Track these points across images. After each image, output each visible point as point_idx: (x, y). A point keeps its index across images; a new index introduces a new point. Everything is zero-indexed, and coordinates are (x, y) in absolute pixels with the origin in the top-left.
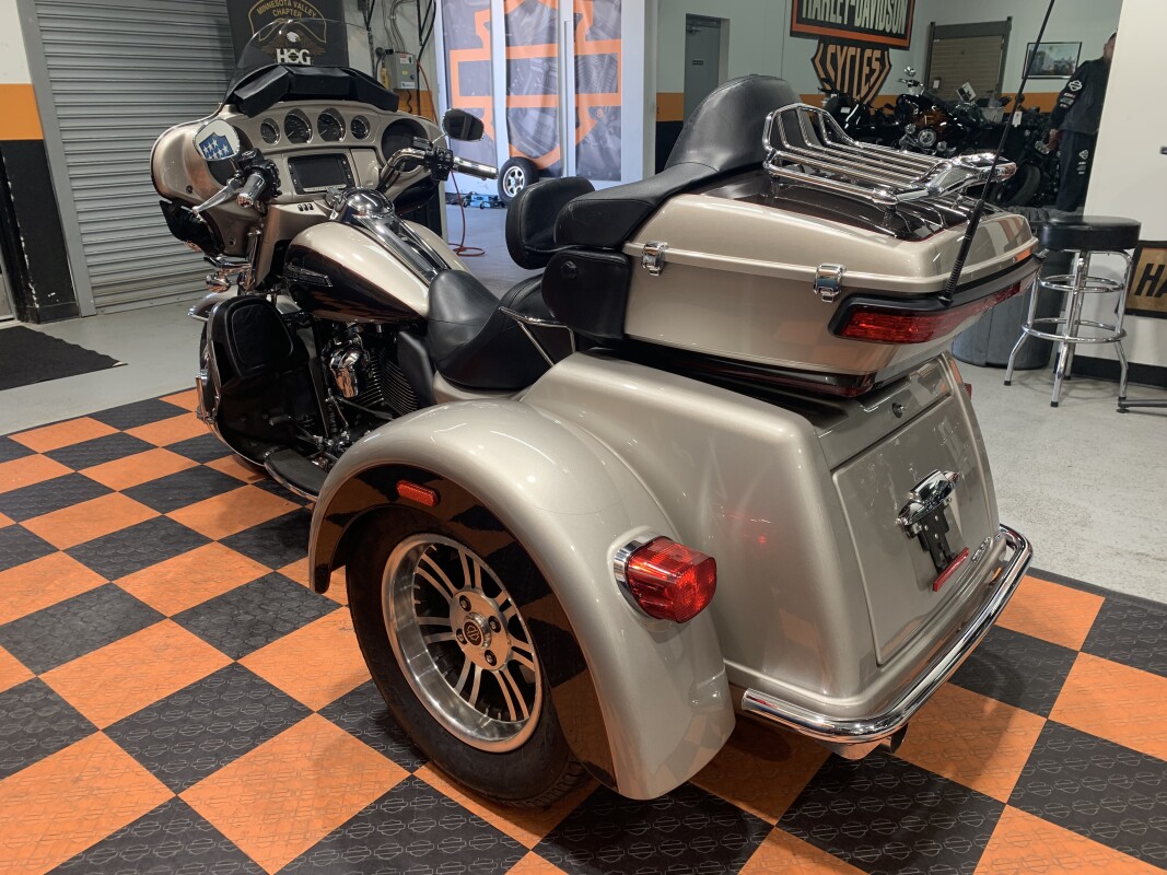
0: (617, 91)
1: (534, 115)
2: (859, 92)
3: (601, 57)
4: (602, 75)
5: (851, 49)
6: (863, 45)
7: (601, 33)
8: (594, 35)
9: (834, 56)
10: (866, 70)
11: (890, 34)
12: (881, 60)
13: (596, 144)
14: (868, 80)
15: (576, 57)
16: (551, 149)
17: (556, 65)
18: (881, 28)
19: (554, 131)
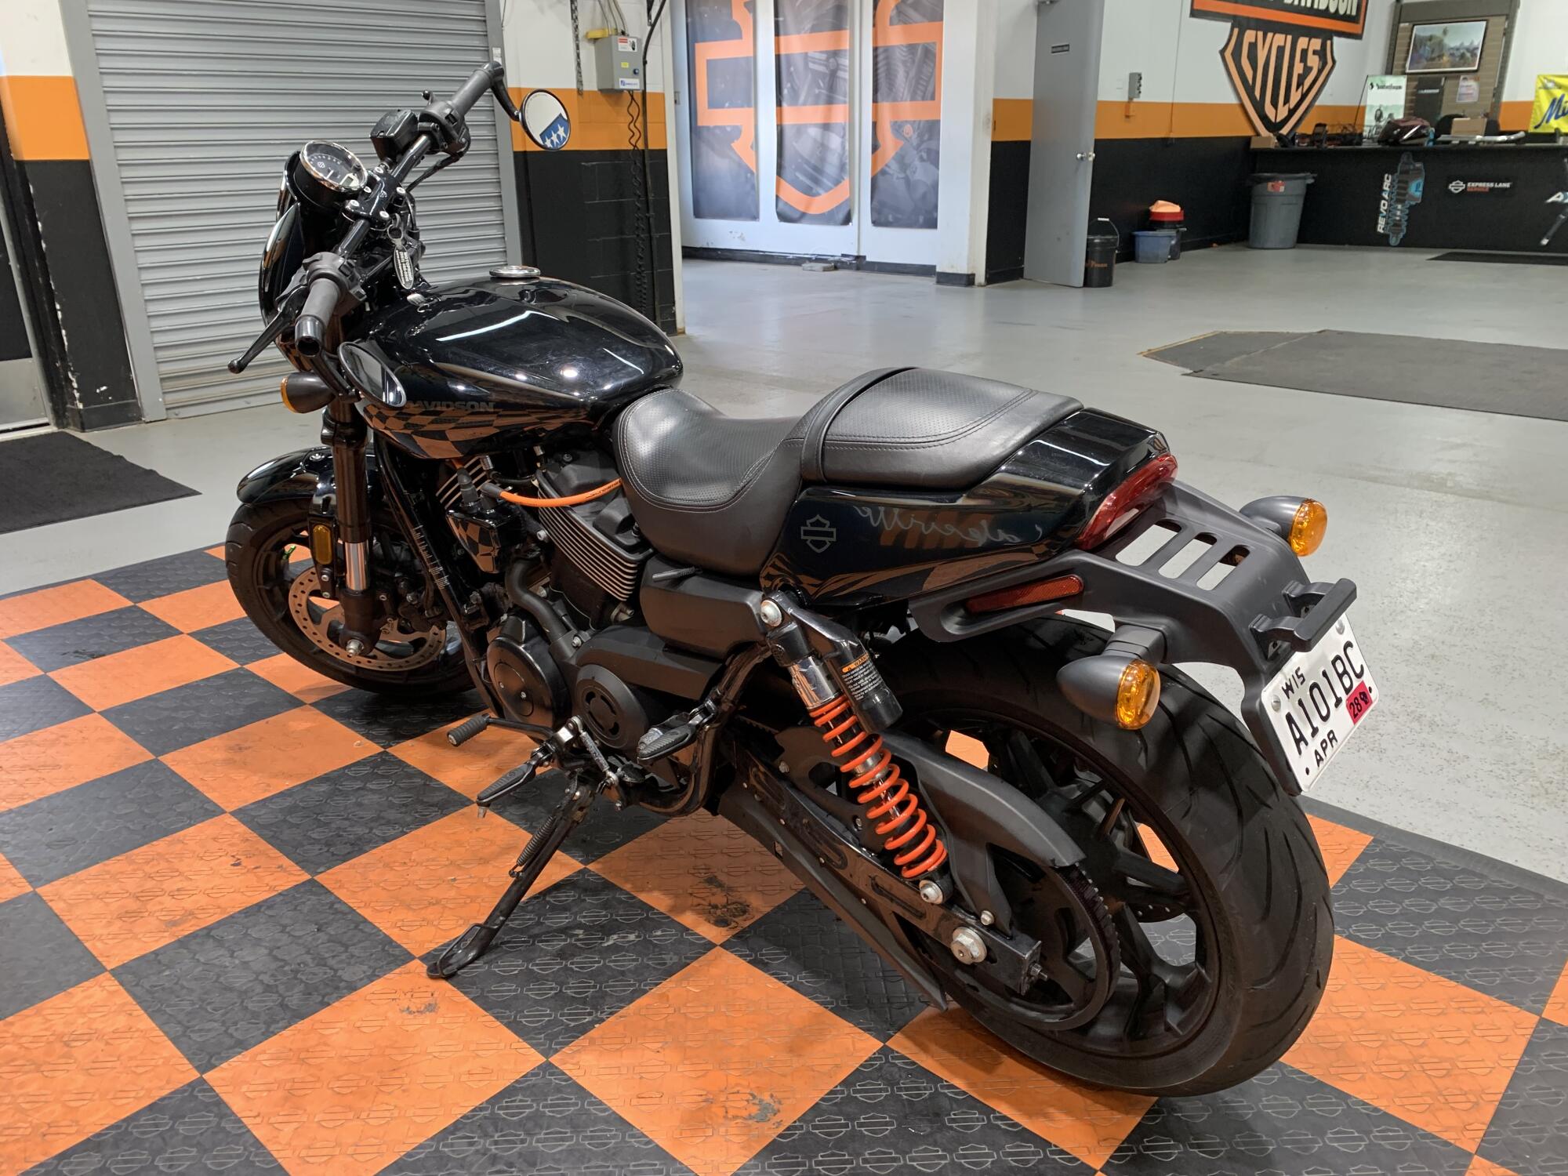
0: (933, 98)
1: (814, 132)
2: (1287, 100)
3: (912, 48)
4: (912, 73)
5: (1277, 35)
6: (1297, 31)
7: (912, 13)
8: (901, 16)
9: (1253, 46)
10: (1299, 68)
11: (1336, 16)
12: (1321, 54)
13: (902, 175)
14: (1300, 84)
15: (875, 49)
16: (837, 182)
17: (846, 62)
18: (1323, 7)
19: (842, 156)
